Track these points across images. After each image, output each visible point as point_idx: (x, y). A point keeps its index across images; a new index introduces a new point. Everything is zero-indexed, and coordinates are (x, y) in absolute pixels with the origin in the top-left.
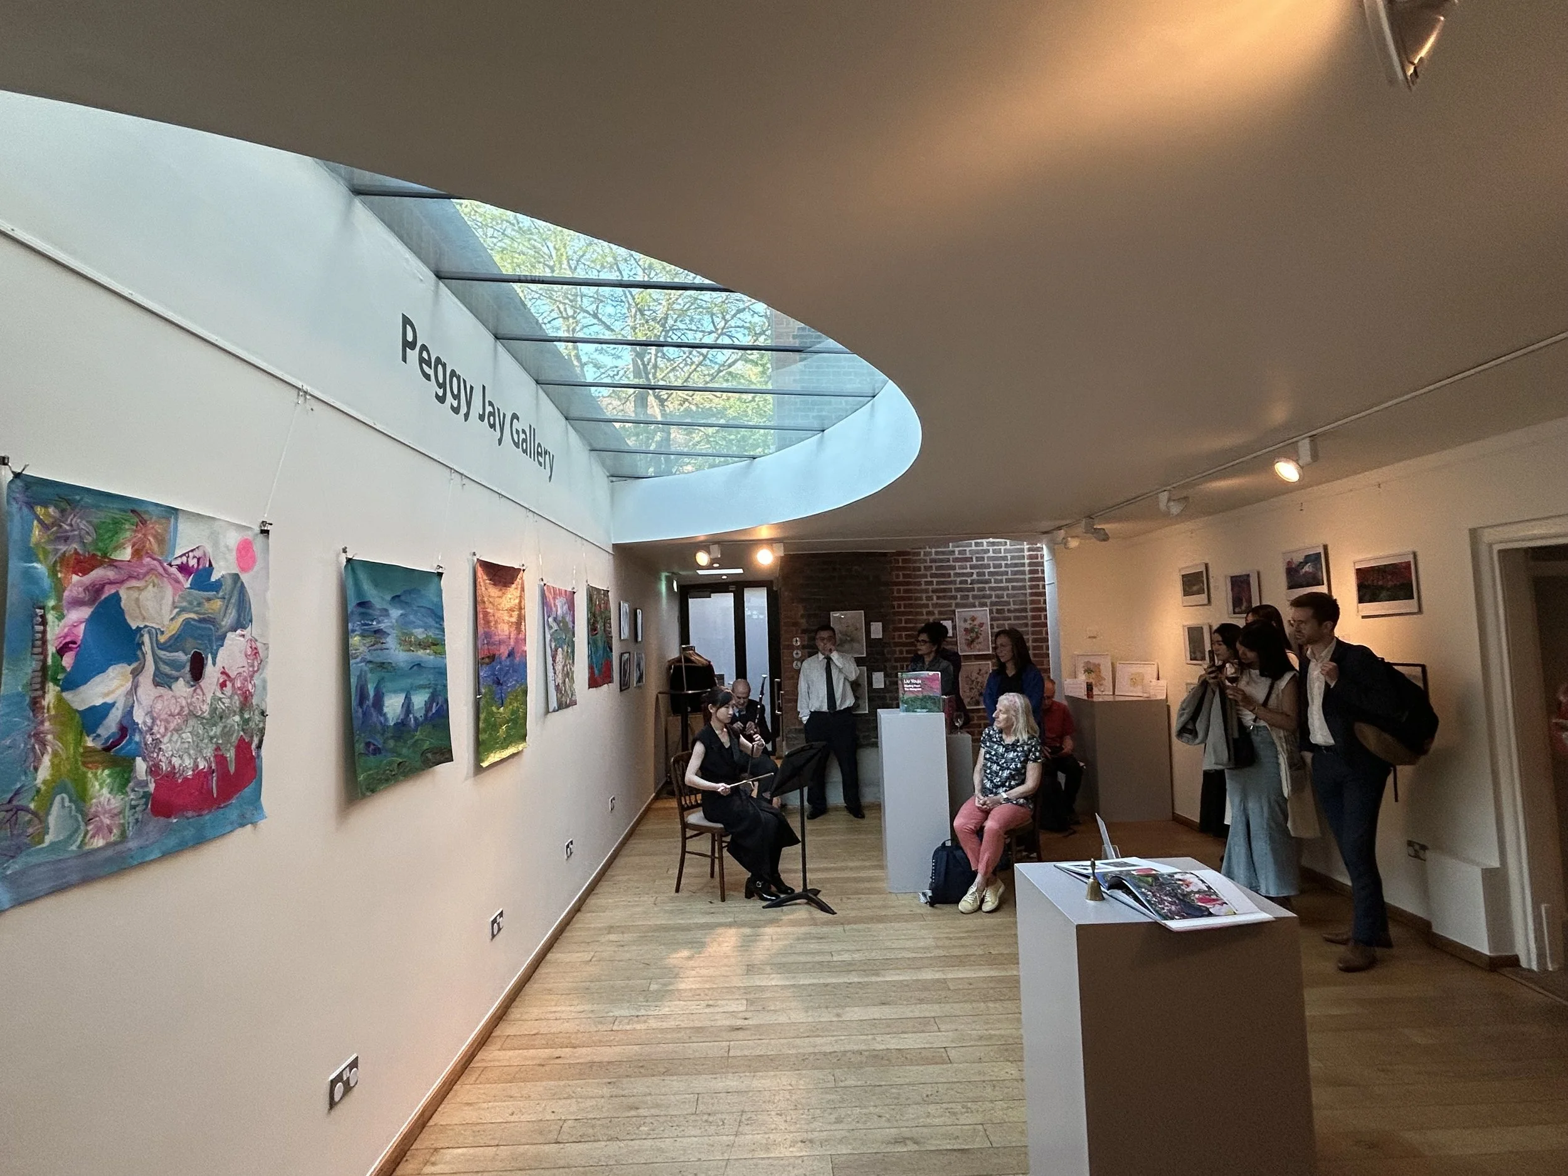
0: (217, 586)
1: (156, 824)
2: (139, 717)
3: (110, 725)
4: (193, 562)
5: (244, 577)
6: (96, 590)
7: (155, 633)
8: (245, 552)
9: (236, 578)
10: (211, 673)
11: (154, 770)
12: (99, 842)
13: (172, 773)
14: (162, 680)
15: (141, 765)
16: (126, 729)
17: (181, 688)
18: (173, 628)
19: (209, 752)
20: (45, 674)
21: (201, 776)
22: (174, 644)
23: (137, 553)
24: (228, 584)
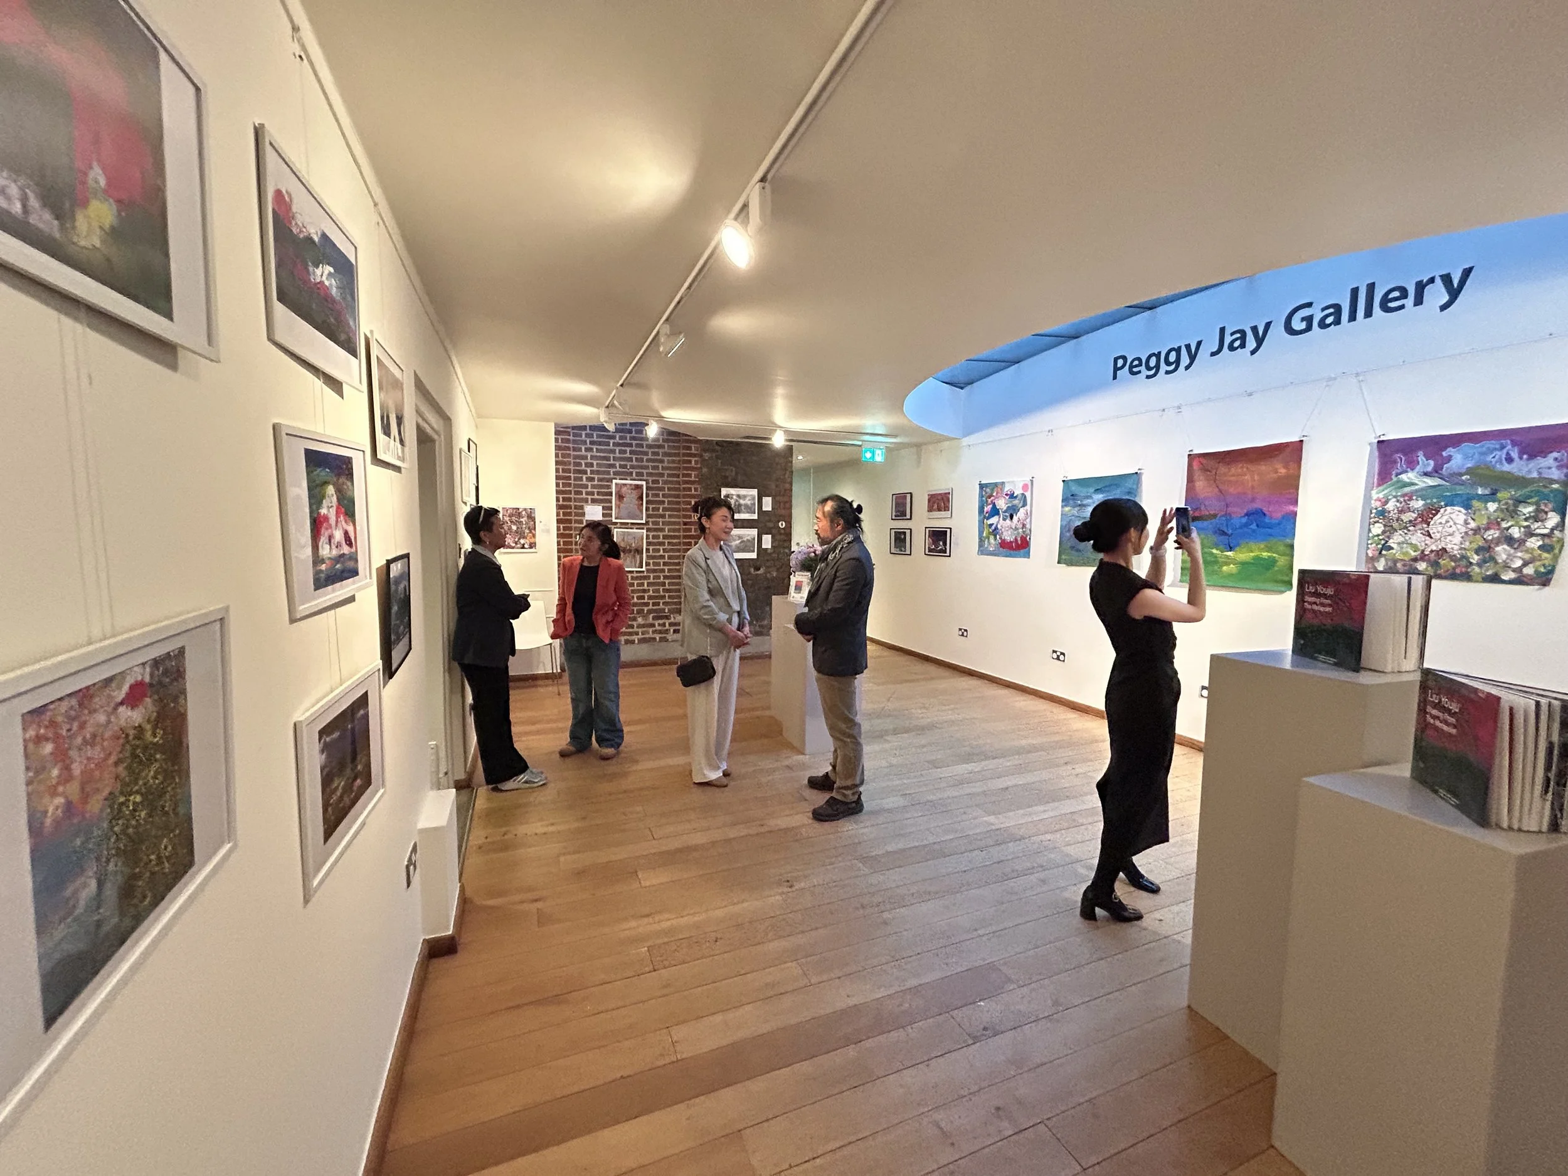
0: (1016, 497)
1: (1001, 549)
2: (999, 527)
3: (993, 527)
4: (1009, 493)
5: (1026, 493)
6: (992, 501)
7: (1002, 509)
8: (1025, 487)
9: (1023, 494)
10: (1015, 518)
11: (1001, 538)
12: (991, 549)
13: (1004, 540)
14: (1004, 520)
15: (998, 537)
16: (996, 528)
17: (1008, 521)
18: (1005, 508)
19: (1014, 537)
20: (985, 517)
21: (1011, 542)
22: (1005, 512)
23: (997, 494)
24: (1020, 496)
